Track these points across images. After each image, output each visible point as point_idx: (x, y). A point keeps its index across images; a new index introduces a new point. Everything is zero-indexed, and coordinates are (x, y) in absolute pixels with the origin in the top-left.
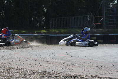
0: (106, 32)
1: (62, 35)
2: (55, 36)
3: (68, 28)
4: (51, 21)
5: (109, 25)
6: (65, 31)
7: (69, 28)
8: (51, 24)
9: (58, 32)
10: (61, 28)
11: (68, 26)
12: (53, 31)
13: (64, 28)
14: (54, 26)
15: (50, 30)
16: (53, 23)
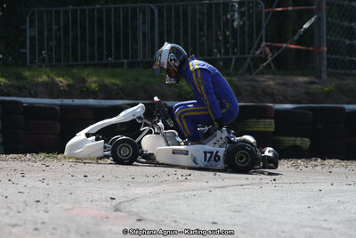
0: (327, 96)
1: (91, 102)
2: (50, 108)
3: (121, 65)
4: (32, 25)
5: (348, 58)
6: (108, 81)
7: (130, 65)
8: (32, 39)
9: (69, 86)
10: (85, 66)
11: (126, 57)
12: (45, 78)
13: (105, 66)
14: (50, 50)
15: (27, 73)
16: (41, 33)
